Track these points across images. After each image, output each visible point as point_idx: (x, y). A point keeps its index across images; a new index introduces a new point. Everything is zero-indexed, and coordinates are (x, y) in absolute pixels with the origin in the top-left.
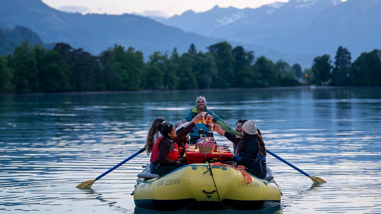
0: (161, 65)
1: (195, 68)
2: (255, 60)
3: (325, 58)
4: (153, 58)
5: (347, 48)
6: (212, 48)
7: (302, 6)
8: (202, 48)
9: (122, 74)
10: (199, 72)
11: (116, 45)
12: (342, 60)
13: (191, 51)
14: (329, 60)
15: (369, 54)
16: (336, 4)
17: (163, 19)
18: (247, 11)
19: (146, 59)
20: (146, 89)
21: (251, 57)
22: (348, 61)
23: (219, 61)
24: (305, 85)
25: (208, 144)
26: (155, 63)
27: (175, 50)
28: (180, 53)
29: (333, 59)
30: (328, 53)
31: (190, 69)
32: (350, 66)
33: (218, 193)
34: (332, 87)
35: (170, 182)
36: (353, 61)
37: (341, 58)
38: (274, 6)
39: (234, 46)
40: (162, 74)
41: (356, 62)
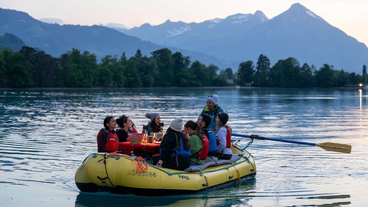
0: (111, 66)
1: (140, 70)
2: (191, 64)
3: (249, 63)
4: (105, 60)
5: (267, 56)
6: (155, 53)
7: (237, 22)
8: (147, 54)
9: (78, 73)
10: (143, 73)
11: (73, 49)
12: (263, 65)
13: (138, 55)
14: (252, 65)
15: (285, 61)
16: (263, 21)
17: (125, 30)
18: (193, 25)
19: (99, 62)
20: (97, 86)
21: (188, 62)
22: (268, 66)
23: (161, 64)
24: (232, 85)
26: (106, 66)
27: (124, 54)
28: (128, 57)
29: (255, 65)
30: (251, 60)
31: (135, 70)
32: (269, 70)
33: (110, 180)
34: (254, 88)
36: (271, 66)
37: (261, 64)
38: (215, 22)
39: (173, 52)
40: (112, 74)
41: (274, 67)
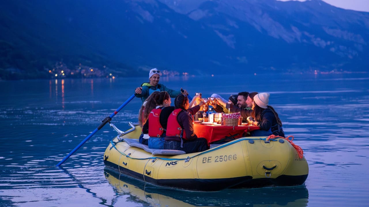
25: (236, 116)
35: (222, 158)
